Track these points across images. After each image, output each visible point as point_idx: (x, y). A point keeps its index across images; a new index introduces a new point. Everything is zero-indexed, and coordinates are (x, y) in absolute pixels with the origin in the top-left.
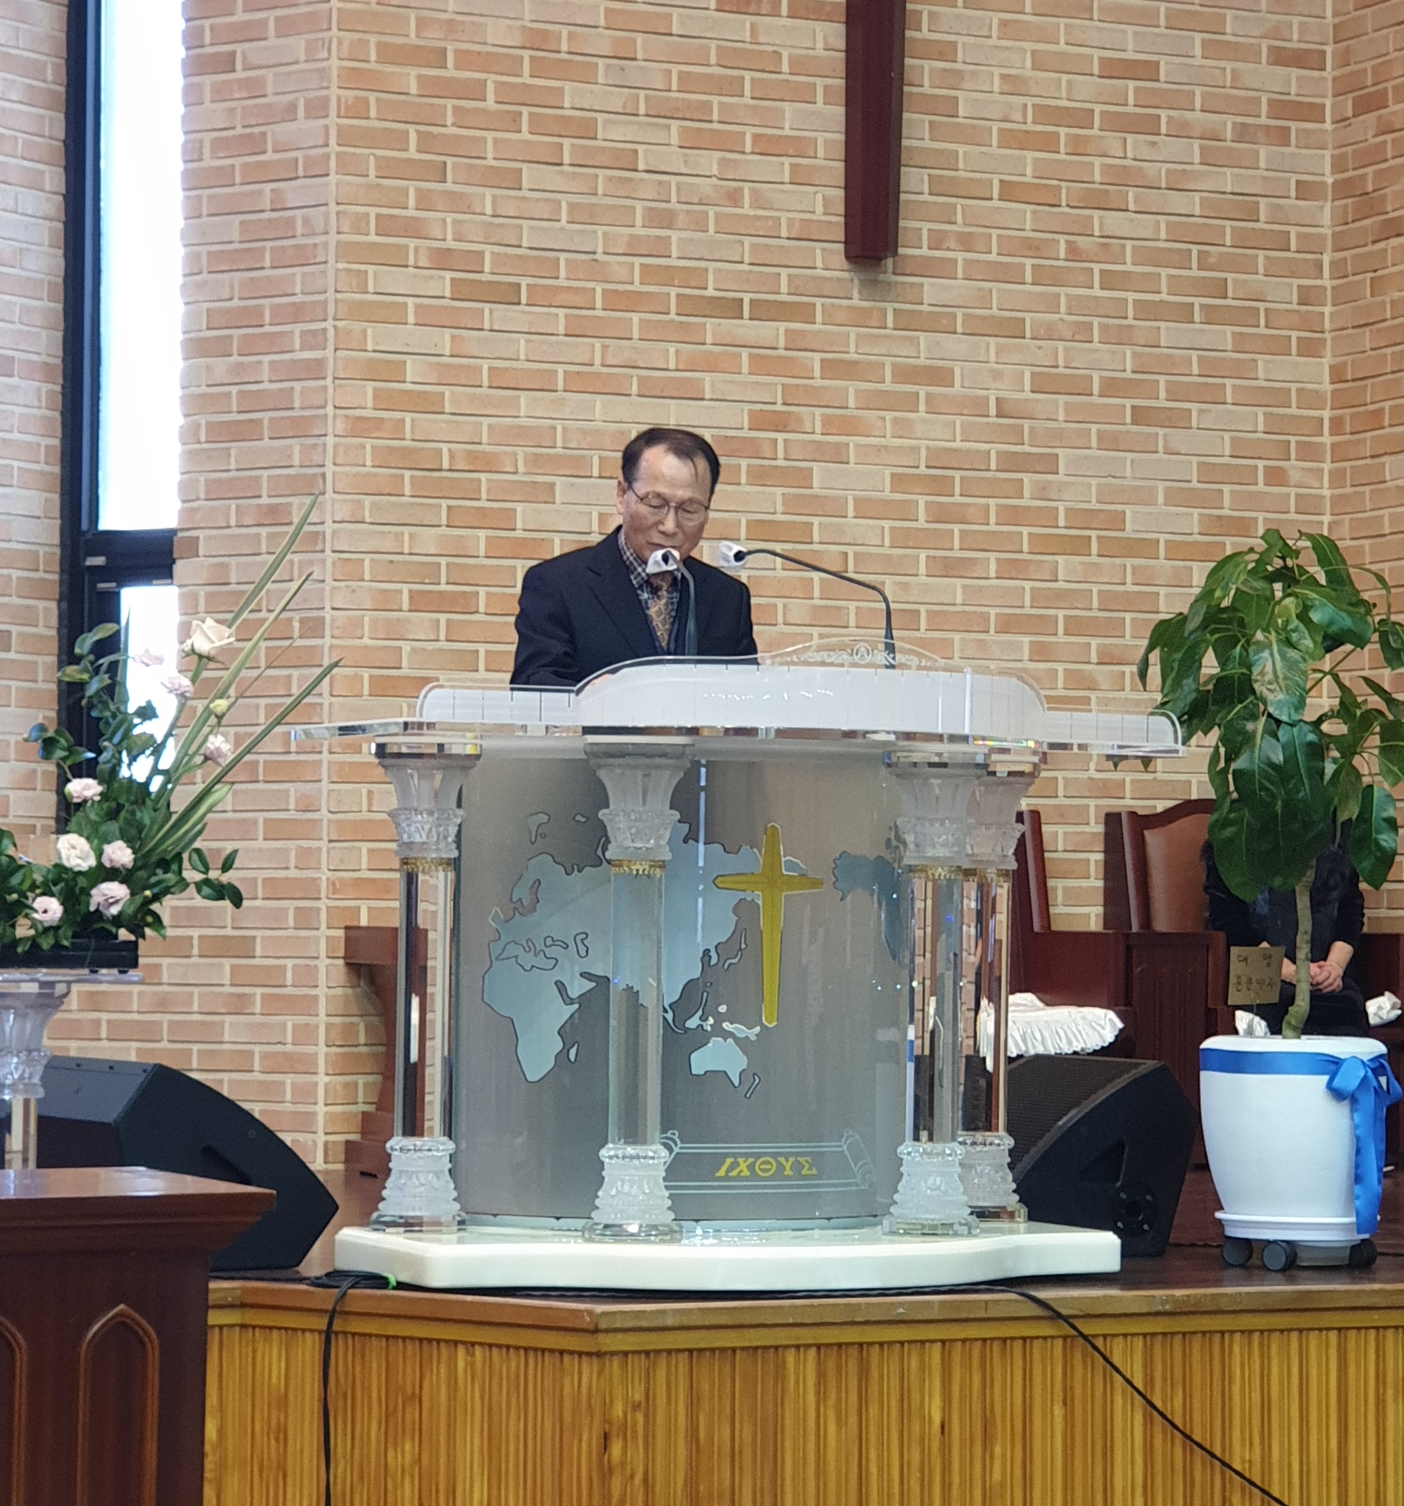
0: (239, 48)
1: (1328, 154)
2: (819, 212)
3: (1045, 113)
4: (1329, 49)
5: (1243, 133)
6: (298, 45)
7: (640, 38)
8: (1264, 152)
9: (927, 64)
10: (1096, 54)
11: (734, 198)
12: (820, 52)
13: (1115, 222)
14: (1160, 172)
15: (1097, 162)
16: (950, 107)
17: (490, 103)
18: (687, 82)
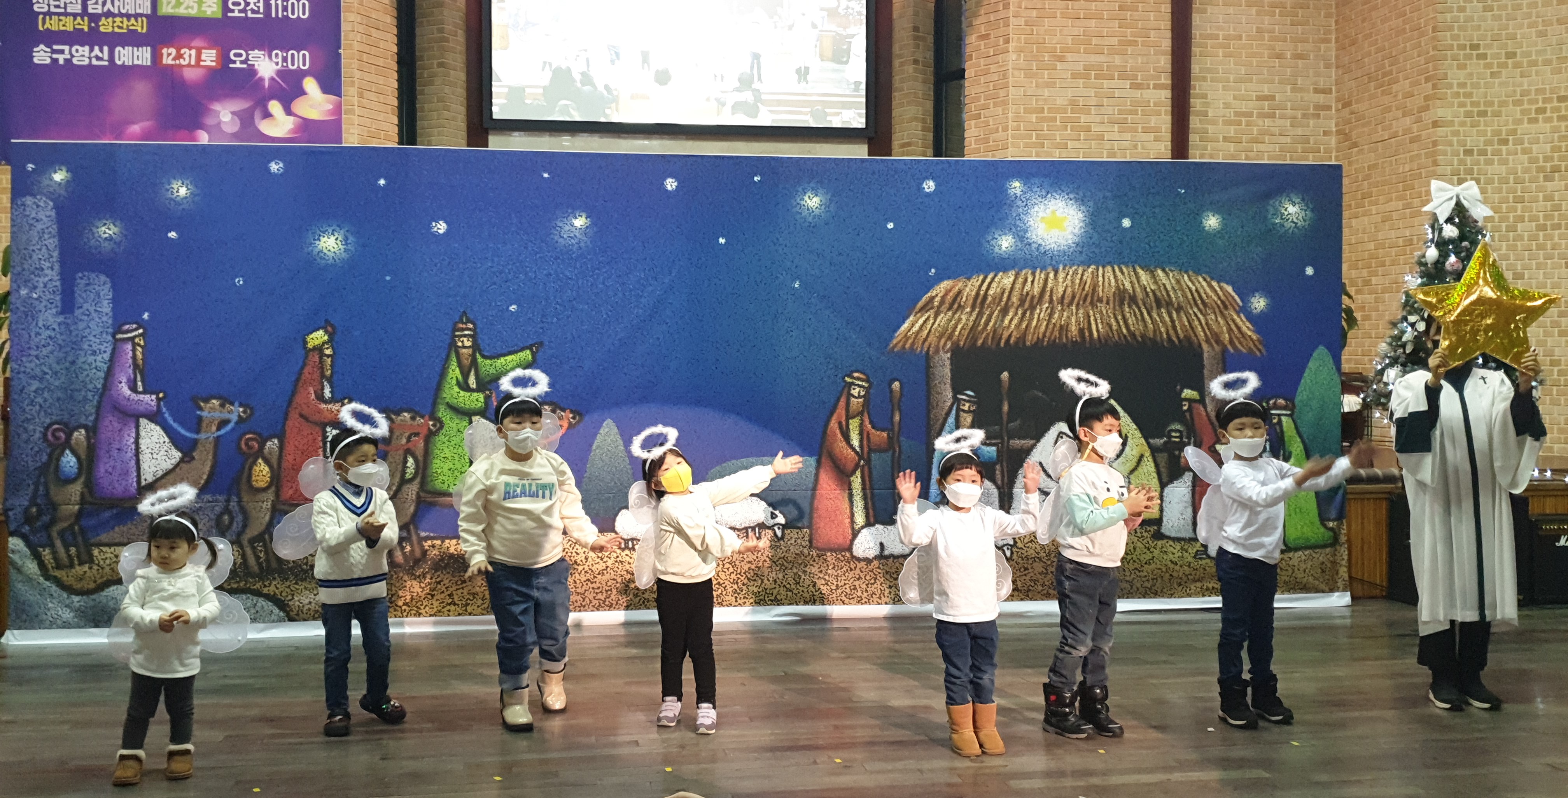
0: (982, 112)
1: (1333, 121)
2: (1163, 149)
3: (1237, 114)
4: (1334, 88)
5: (1304, 116)
6: (1000, 110)
7: (1105, 99)
8: (1311, 122)
9: (1198, 101)
10: (1254, 94)
11: (1135, 147)
12: (1164, 99)
13: (1261, 147)
14: (1276, 131)
15: (1255, 128)
16: (1205, 114)
17: (1058, 123)
18: (1120, 112)
